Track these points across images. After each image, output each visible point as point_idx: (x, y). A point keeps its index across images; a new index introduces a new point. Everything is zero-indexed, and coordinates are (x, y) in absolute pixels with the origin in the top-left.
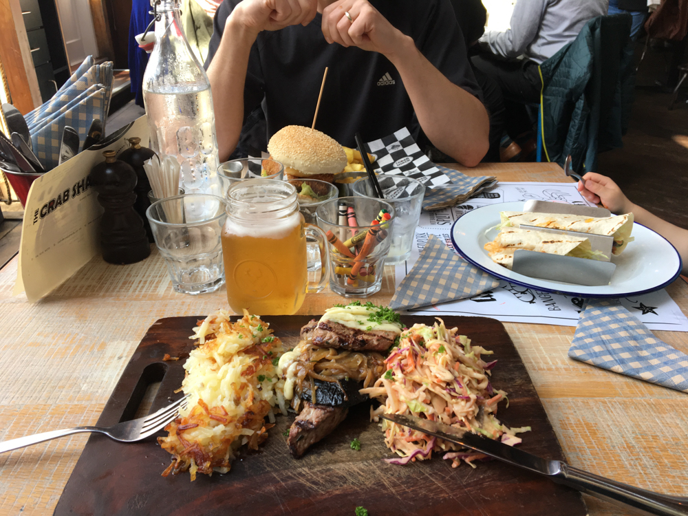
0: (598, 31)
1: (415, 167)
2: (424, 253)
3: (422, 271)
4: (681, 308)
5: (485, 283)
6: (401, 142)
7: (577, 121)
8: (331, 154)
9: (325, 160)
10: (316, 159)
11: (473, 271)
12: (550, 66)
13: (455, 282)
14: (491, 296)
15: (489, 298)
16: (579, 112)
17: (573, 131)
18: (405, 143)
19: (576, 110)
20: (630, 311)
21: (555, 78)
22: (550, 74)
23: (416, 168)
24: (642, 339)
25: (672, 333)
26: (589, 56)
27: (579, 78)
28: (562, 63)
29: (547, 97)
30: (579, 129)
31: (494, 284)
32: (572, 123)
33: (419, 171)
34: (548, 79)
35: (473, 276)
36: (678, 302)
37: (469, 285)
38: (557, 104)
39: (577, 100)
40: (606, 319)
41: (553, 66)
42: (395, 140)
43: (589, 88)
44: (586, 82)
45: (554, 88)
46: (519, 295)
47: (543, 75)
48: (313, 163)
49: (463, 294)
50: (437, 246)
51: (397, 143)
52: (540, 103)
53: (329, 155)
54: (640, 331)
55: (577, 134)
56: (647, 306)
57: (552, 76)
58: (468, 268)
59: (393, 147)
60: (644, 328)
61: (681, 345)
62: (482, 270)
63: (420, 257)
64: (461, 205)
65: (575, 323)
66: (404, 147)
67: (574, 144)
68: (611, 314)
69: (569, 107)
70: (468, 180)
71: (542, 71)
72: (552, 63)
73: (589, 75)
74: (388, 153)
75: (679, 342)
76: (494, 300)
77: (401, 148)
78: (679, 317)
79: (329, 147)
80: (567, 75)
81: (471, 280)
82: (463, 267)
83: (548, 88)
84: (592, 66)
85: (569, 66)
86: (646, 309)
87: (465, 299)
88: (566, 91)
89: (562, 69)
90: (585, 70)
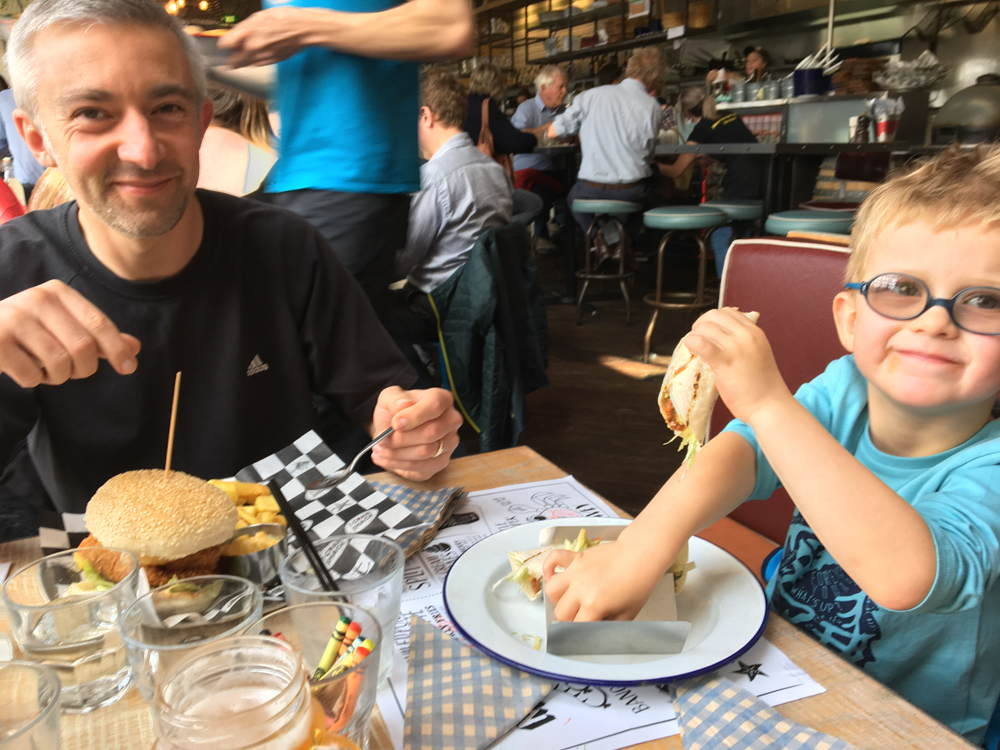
0: (493, 246)
1: (343, 495)
2: (412, 655)
3: (427, 696)
4: (788, 656)
5: (530, 691)
6: (310, 455)
7: (492, 360)
8: (212, 512)
9: (205, 525)
10: (187, 529)
11: (505, 673)
12: (444, 293)
13: (487, 704)
14: (545, 711)
15: (543, 717)
16: (492, 348)
17: (489, 372)
18: (317, 456)
19: (487, 346)
20: (734, 680)
21: (452, 309)
22: (445, 304)
23: (347, 498)
24: (772, 727)
25: (800, 704)
26: (490, 278)
27: (483, 306)
28: (458, 290)
29: (447, 334)
30: (496, 370)
31: (544, 689)
32: (485, 363)
33: (353, 502)
34: (444, 310)
35: (508, 683)
36: (780, 646)
37: (509, 702)
38: (463, 341)
39: (486, 332)
40: (713, 706)
41: (447, 294)
42: (299, 454)
43: (497, 318)
44: (493, 310)
45: (453, 322)
46: (583, 696)
47: (436, 304)
48: (185, 537)
49: (507, 724)
50: (429, 636)
51: (303, 458)
52: (438, 340)
53: (209, 516)
54: (763, 715)
55: (495, 377)
56: (749, 664)
57: (448, 305)
58: (496, 669)
59: (299, 466)
60: (762, 706)
61: (820, 720)
62: (516, 668)
63: (410, 667)
64: (431, 545)
65: (674, 729)
66: (317, 462)
67: (494, 390)
68: (714, 695)
69: (478, 343)
70: (424, 498)
71: (435, 301)
72: (446, 290)
73: (494, 302)
74: (291, 478)
75: (815, 716)
76: (551, 718)
77: (311, 465)
78: (793, 672)
79: (205, 502)
80: (468, 305)
81: (507, 692)
82: (487, 670)
83: (446, 321)
84: (496, 289)
85: (467, 292)
86: (752, 671)
87: (511, 730)
88: (471, 324)
89: (458, 296)
90: (488, 296)
